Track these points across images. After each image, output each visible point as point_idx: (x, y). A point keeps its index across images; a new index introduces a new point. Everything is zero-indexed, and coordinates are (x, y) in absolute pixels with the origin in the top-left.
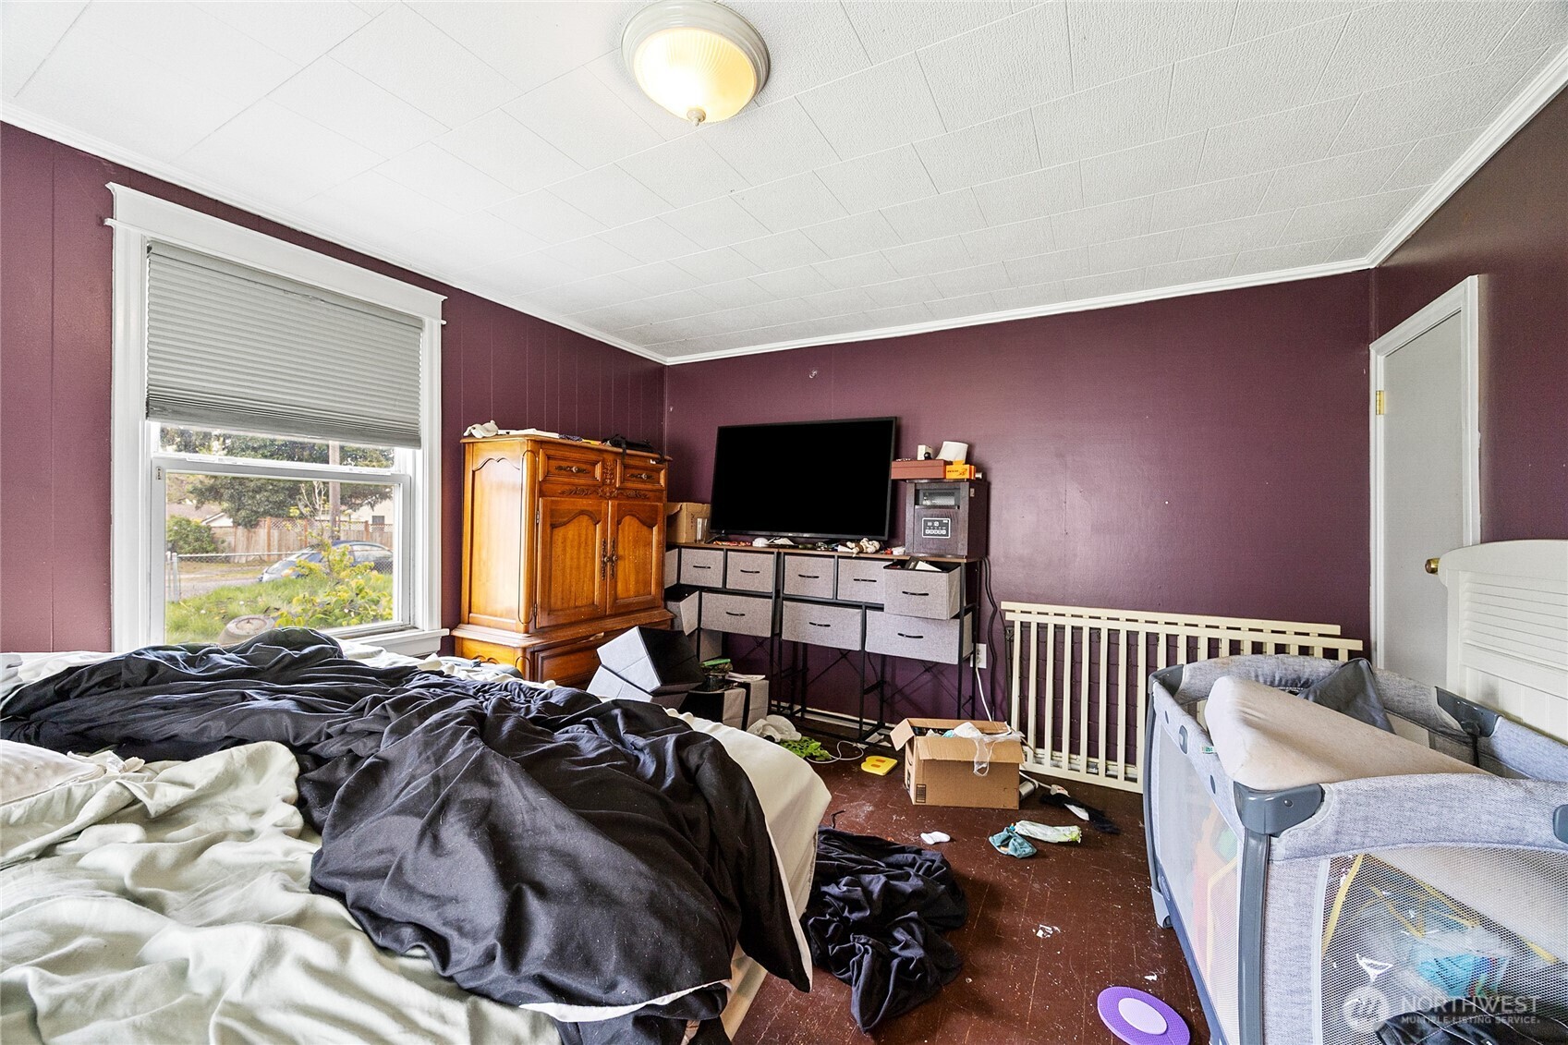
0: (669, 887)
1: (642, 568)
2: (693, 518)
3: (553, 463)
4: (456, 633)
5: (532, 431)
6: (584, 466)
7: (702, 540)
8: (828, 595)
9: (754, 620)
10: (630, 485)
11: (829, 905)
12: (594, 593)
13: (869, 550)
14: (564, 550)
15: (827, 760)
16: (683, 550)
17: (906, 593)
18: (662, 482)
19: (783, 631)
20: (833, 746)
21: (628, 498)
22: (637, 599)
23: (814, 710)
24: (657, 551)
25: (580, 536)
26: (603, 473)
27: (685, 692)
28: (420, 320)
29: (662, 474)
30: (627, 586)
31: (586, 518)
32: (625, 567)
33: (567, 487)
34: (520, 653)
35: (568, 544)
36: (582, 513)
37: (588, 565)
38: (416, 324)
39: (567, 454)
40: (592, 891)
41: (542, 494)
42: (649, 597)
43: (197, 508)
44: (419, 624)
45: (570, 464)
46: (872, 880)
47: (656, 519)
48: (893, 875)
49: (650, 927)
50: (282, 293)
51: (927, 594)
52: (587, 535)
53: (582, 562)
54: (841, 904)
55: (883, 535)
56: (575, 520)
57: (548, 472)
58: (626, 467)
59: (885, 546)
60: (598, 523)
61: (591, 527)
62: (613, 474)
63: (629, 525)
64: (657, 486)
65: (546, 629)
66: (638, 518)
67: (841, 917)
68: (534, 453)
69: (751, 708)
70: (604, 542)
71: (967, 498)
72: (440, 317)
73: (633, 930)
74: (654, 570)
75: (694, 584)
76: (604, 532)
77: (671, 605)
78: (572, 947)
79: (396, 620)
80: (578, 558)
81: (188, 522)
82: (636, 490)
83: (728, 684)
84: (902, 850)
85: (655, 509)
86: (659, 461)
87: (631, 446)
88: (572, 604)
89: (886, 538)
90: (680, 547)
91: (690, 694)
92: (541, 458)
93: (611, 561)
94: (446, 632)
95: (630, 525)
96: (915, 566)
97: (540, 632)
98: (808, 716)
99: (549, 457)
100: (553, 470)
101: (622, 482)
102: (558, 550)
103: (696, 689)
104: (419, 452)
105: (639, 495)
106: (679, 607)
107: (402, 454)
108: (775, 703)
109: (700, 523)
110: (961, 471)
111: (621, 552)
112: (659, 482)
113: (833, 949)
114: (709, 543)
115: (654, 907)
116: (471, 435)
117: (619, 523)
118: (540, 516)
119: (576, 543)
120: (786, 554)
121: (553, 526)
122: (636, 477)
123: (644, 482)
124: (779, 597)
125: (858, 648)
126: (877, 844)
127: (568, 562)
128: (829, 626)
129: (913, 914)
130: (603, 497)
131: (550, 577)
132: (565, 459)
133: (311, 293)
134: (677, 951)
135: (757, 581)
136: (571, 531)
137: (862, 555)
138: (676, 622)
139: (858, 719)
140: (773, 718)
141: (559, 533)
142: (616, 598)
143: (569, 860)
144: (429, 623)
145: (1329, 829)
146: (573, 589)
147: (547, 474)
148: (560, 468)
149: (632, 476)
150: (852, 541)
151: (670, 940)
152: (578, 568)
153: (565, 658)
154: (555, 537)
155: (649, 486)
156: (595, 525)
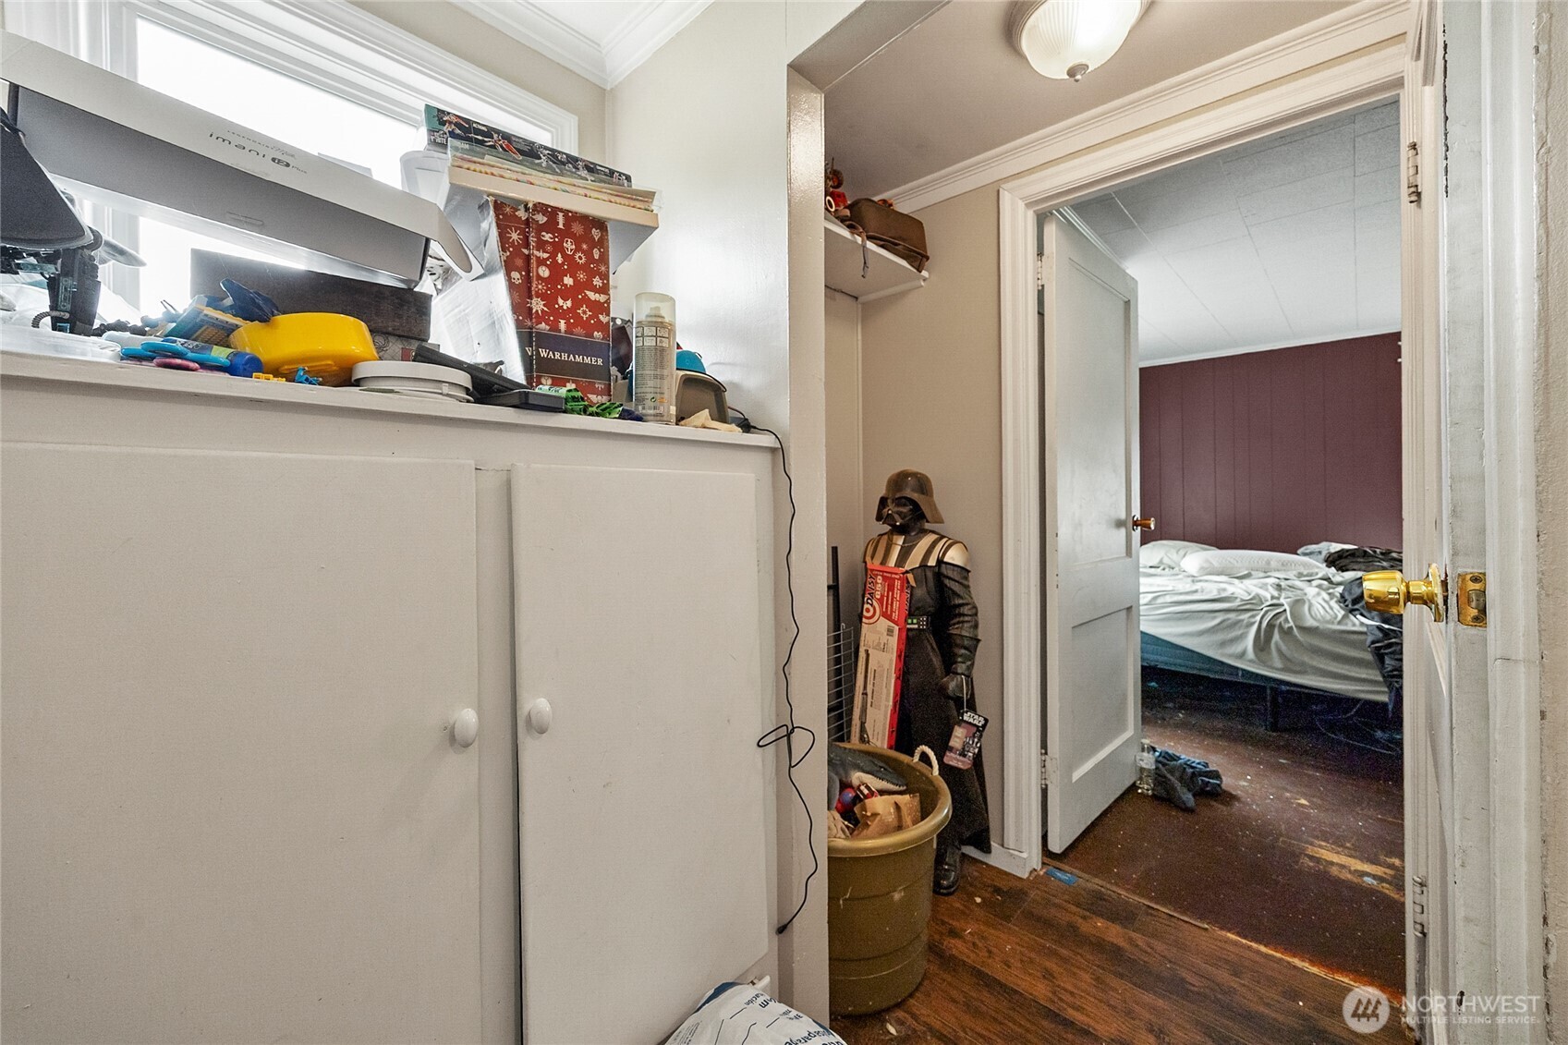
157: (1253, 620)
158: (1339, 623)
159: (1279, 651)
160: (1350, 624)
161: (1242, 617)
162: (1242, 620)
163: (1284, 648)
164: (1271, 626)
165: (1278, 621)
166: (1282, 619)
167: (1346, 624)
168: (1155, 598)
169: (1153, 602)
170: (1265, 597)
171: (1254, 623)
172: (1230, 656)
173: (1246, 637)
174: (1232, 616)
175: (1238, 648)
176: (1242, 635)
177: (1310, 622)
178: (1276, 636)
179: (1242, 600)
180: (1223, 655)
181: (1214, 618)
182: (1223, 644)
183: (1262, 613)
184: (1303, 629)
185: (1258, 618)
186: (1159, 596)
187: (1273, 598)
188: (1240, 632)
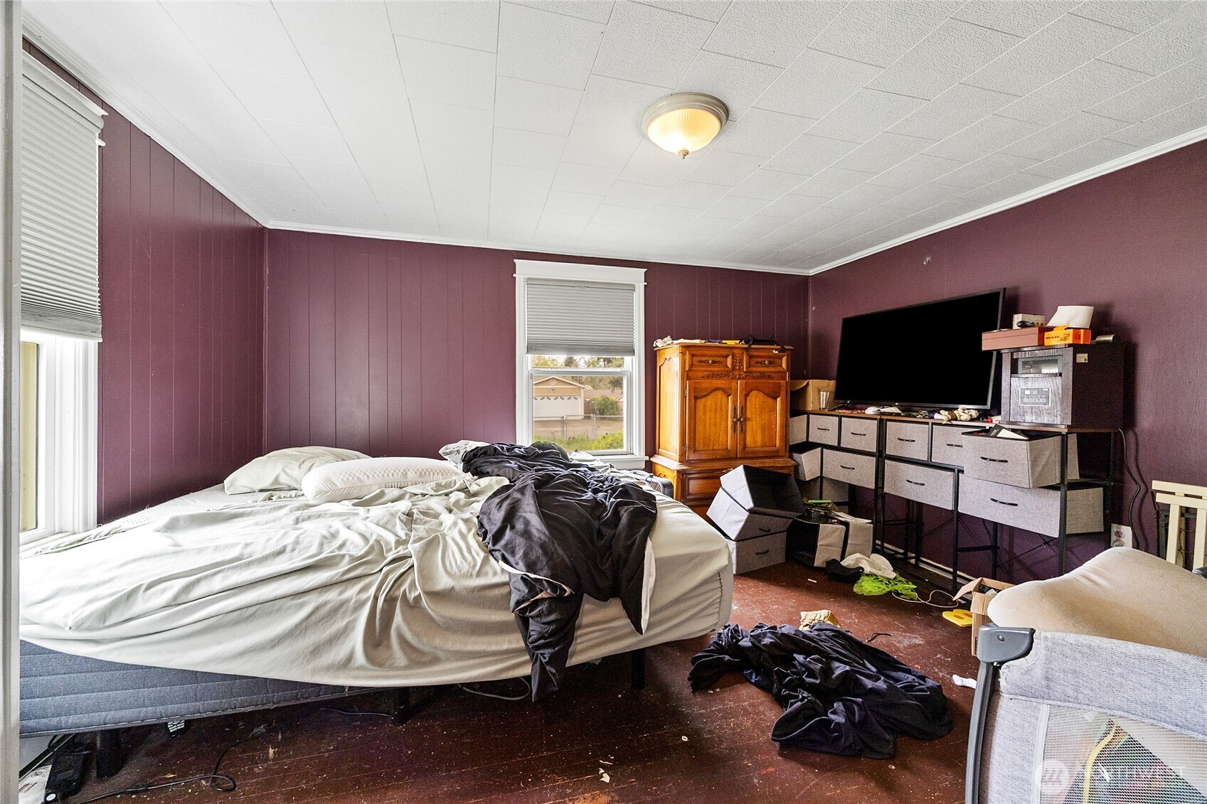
0: (553, 542)
1: (768, 429)
2: (819, 392)
3: (696, 359)
4: (652, 459)
5: (682, 341)
6: (718, 359)
7: (825, 408)
8: (923, 457)
9: (862, 473)
10: (754, 369)
11: (795, 667)
12: (727, 442)
13: (962, 418)
14: (705, 413)
15: (911, 599)
16: (811, 416)
17: (985, 459)
18: (784, 365)
19: (885, 485)
20: (928, 593)
21: (754, 378)
22: (761, 449)
23: (929, 561)
24: (781, 417)
25: (716, 404)
26: (733, 363)
27: (791, 518)
28: (633, 286)
29: (784, 359)
30: (755, 438)
31: (721, 392)
32: (753, 426)
33: (707, 373)
34: (675, 474)
35: (708, 409)
36: (717, 389)
37: (723, 423)
38: (632, 288)
39: (706, 352)
40: (526, 534)
41: (688, 378)
42: (774, 449)
43: (612, 392)
44: (634, 453)
45: (706, 358)
46: (839, 667)
47: (779, 393)
48: (864, 673)
49: (538, 551)
50: (572, 288)
51: (1006, 461)
52: (721, 403)
53: (718, 420)
54: (804, 669)
55: (986, 404)
56: (712, 394)
57: (692, 364)
58: (751, 357)
59: (984, 415)
60: (729, 395)
61: (725, 398)
62: (741, 362)
63: (756, 397)
64: (778, 369)
65: (693, 462)
66: (763, 392)
67: (801, 677)
68: (683, 354)
69: (849, 542)
70: (735, 408)
71: (1071, 364)
72: (643, 280)
73: (531, 550)
74: (778, 429)
75: (818, 442)
76: (735, 402)
77: (795, 455)
78: (510, 546)
79: (624, 449)
80: (715, 418)
81: (608, 399)
82: (761, 373)
83: (827, 519)
84: (908, 671)
85: (779, 386)
86: (780, 351)
87: (757, 342)
88: (711, 448)
89: (988, 406)
90: (808, 414)
91: (794, 520)
92: (687, 356)
93: (741, 421)
94: (647, 458)
95: (756, 399)
96: (998, 433)
97: (688, 462)
98: (922, 566)
99: (693, 356)
100: (695, 363)
101: (747, 368)
102: (700, 413)
103: (798, 517)
104: (634, 357)
105: (763, 376)
106: (801, 458)
107: (628, 359)
108: (877, 542)
109: (824, 396)
110: (1062, 336)
111: (749, 415)
112: (781, 366)
113: (784, 692)
114: (831, 411)
115: (543, 546)
116: (657, 346)
117: (746, 396)
118: (687, 392)
119: (713, 409)
120: (887, 420)
121: (696, 398)
122: (761, 363)
123: (768, 366)
124: (881, 455)
125: (950, 507)
126: (885, 657)
127: (708, 421)
128: (923, 485)
129: (860, 700)
130: (734, 378)
131: (695, 429)
132: (704, 356)
133: (582, 285)
134: (544, 563)
135: (863, 442)
136: (710, 401)
137: (954, 422)
138: (800, 469)
139: (951, 570)
140: (876, 557)
141: (701, 403)
142: (745, 446)
143: (527, 523)
144: (639, 453)
145: (1038, 672)
146: (712, 438)
147: (692, 365)
148: (701, 362)
149: (758, 363)
150: (946, 409)
151: (544, 559)
152: (715, 425)
153: (705, 481)
154: (698, 405)
155: (772, 369)
156: (728, 397)
157: (364, 596)
158: (478, 574)
159: (403, 640)
160: (491, 572)
161: (346, 595)
162: (347, 601)
163: (408, 635)
164: (390, 601)
165: (402, 590)
166: (406, 586)
167: (486, 574)
168: (187, 589)
169: (184, 599)
170: (387, 543)
171: (367, 600)
172: (329, 668)
173: (353, 628)
174: (332, 596)
175: (339, 653)
176: (346, 627)
177: (444, 582)
178: (398, 618)
179: (353, 559)
180: (315, 671)
181: (302, 605)
182: (316, 651)
183: (381, 576)
184: (435, 595)
185: (373, 590)
186: (199, 581)
187: (399, 543)
188: (344, 623)
